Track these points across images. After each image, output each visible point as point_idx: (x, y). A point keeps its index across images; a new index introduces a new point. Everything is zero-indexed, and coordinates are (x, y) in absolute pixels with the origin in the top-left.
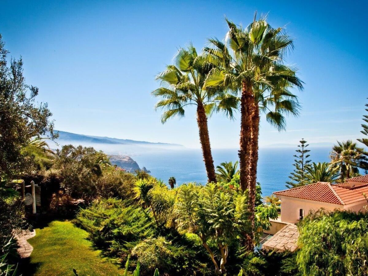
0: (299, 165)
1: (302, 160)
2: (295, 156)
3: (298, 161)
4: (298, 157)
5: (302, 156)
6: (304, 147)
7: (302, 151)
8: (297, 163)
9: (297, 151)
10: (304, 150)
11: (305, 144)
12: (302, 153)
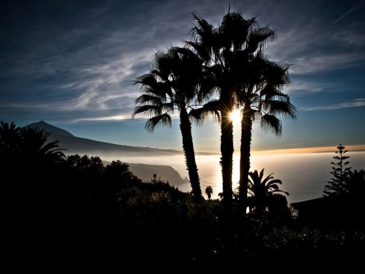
0: (338, 172)
1: (340, 167)
2: (333, 163)
3: (336, 168)
4: (335, 164)
5: (340, 164)
6: (342, 153)
7: (340, 157)
8: (335, 171)
9: (334, 158)
10: (342, 157)
11: (343, 150)
12: (340, 159)
